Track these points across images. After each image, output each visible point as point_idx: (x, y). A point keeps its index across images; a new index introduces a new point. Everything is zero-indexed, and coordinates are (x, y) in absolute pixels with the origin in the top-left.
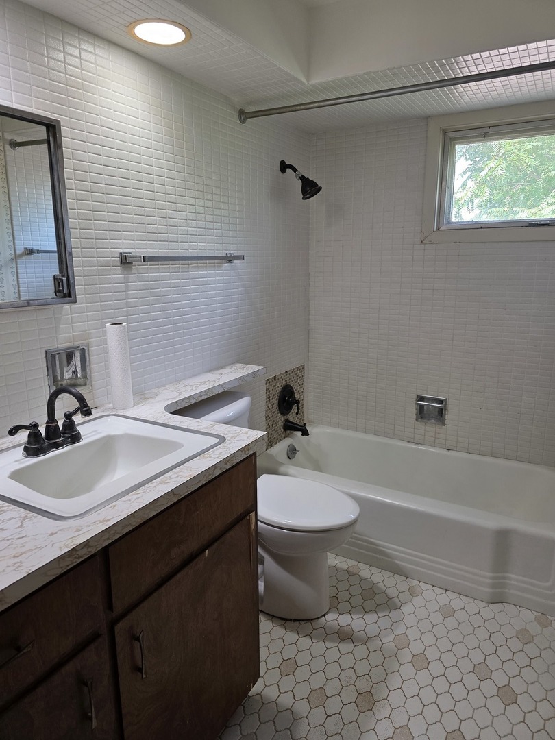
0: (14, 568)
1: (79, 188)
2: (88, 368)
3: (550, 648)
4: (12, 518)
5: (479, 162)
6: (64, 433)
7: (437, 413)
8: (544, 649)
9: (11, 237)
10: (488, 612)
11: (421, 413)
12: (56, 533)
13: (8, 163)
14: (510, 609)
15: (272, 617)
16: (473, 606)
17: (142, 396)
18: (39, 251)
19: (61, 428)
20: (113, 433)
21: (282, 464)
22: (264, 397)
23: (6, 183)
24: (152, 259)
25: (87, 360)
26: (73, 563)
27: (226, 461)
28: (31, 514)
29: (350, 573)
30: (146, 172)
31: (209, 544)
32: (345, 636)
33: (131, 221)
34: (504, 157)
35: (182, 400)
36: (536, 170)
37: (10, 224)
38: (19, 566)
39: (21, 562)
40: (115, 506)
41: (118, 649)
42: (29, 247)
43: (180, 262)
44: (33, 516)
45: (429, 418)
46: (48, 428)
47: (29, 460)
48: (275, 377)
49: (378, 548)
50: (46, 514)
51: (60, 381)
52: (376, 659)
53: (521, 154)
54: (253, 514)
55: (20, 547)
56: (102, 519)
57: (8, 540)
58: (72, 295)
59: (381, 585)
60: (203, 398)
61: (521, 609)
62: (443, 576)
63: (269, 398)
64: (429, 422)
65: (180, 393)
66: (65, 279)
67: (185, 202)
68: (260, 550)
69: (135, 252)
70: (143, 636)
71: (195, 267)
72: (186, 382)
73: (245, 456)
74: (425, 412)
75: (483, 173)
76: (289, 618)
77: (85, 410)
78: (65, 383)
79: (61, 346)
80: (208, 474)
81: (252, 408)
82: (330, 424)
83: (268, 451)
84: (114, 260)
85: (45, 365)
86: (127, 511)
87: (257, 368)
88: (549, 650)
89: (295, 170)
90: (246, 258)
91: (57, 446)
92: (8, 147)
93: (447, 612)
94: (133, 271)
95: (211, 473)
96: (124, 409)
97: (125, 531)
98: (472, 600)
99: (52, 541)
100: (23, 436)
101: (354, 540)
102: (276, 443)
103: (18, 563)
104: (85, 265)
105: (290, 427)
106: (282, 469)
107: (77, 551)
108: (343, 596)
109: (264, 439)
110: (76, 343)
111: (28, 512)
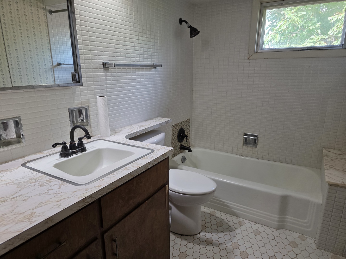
0: (57, 206)
1: (83, 29)
2: (89, 118)
3: (306, 250)
4: (56, 185)
5: (275, 22)
6: (78, 147)
7: (253, 142)
8: (303, 250)
9: (51, 57)
10: (276, 233)
11: (246, 142)
12: (76, 191)
13: (48, 21)
14: (287, 232)
15: (175, 233)
16: (269, 230)
17: (114, 131)
18: (64, 64)
19: (77, 145)
20: (101, 148)
21: (179, 165)
22: (171, 134)
23: (47, 31)
24: (118, 65)
25: (88, 114)
26: (84, 205)
27: (155, 160)
28: (64, 183)
29: (211, 215)
30: (115, 22)
31: (147, 199)
32: (209, 243)
33: (108, 47)
34: (288, 19)
35: (133, 133)
36: (303, 26)
37: (50, 51)
38: (60, 206)
39: (60, 203)
40: (103, 180)
41: (106, 245)
42: (59, 62)
43: (131, 67)
44: (65, 184)
45: (250, 144)
46: (71, 145)
47: (62, 159)
48: (176, 124)
49: (225, 203)
50: (71, 183)
51: (76, 123)
52: (223, 253)
53: (296, 18)
54: (167, 186)
55: (60, 197)
56: (97, 186)
57: (54, 194)
58: (81, 82)
59: (226, 220)
60: (143, 133)
61: (292, 232)
62: (255, 217)
63: (173, 134)
64: (249, 146)
65: (132, 130)
66: (77, 74)
67: (133, 38)
68: (170, 204)
69: (110, 62)
70: (117, 239)
71: (139, 70)
72: (135, 125)
73: (164, 159)
74: (248, 141)
75: (277, 28)
76: (183, 234)
77: (88, 136)
78: (78, 124)
79: (76, 107)
80: (146, 166)
81: (165, 138)
82: (202, 147)
83: (172, 159)
84: (100, 66)
85: (69, 115)
86: (109, 182)
87: (168, 119)
88: (305, 251)
89: (186, 23)
90: (163, 66)
91: (75, 153)
92: (48, 13)
93: (257, 233)
94: (109, 71)
95: (148, 166)
96: (106, 137)
97: (109, 191)
98: (269, 228)
99: (74, 195)
100: (59, 148)
101: (213, 200)
102: (176, 155)
103: (59, 204)
104: (86, 68)
105: (183, 148)
106: (179, 167)
107: (86, 199)
108: (208, 225)
109: (172, 151)
110: (83, 106)
111: (63, 182)
